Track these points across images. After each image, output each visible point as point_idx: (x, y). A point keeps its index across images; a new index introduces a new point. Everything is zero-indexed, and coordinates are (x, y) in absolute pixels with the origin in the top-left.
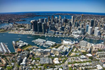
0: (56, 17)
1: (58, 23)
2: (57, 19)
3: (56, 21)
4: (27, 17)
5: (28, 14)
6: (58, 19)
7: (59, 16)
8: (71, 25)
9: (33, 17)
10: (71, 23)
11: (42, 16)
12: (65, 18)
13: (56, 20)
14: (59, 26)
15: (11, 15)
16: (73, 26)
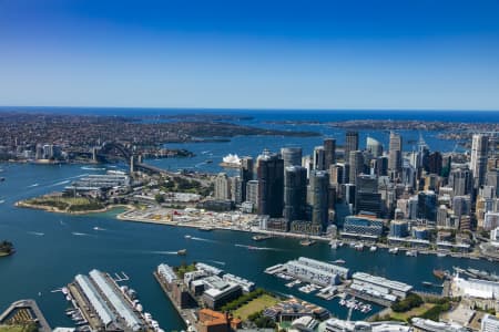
0: (371, 142)
1: (385, 174)
2: (375, 153)
3: (373, 161)
4: (192, 134)
5: (197, 123)
6: (380, 150)
7: (392, 136)
8: (471, 189)
9: (225, 134)
10: (468, 175)
11: (275, 133)
12: (422, 144)
13: (371, 157)
14: (399, 193)
15: (99, 121)
16: (484, 194)
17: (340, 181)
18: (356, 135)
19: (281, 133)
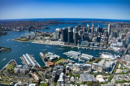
0: (88, 25)
1: (91, 32)
2: (89, 28)
3: (88, 30)
4: (50, 24)
5: (51, 21)
6: (90, 27)
7: (92, 24)
8: (108, 36)
9: (57, 24)
10: (107, 33)
11: (68, 23)
12: (99, 26)
13: (88, 29)
14: (93, 37)
16: (110, 37)
17: (81, 34)
18: (85, 24)
19: (69, 23)
